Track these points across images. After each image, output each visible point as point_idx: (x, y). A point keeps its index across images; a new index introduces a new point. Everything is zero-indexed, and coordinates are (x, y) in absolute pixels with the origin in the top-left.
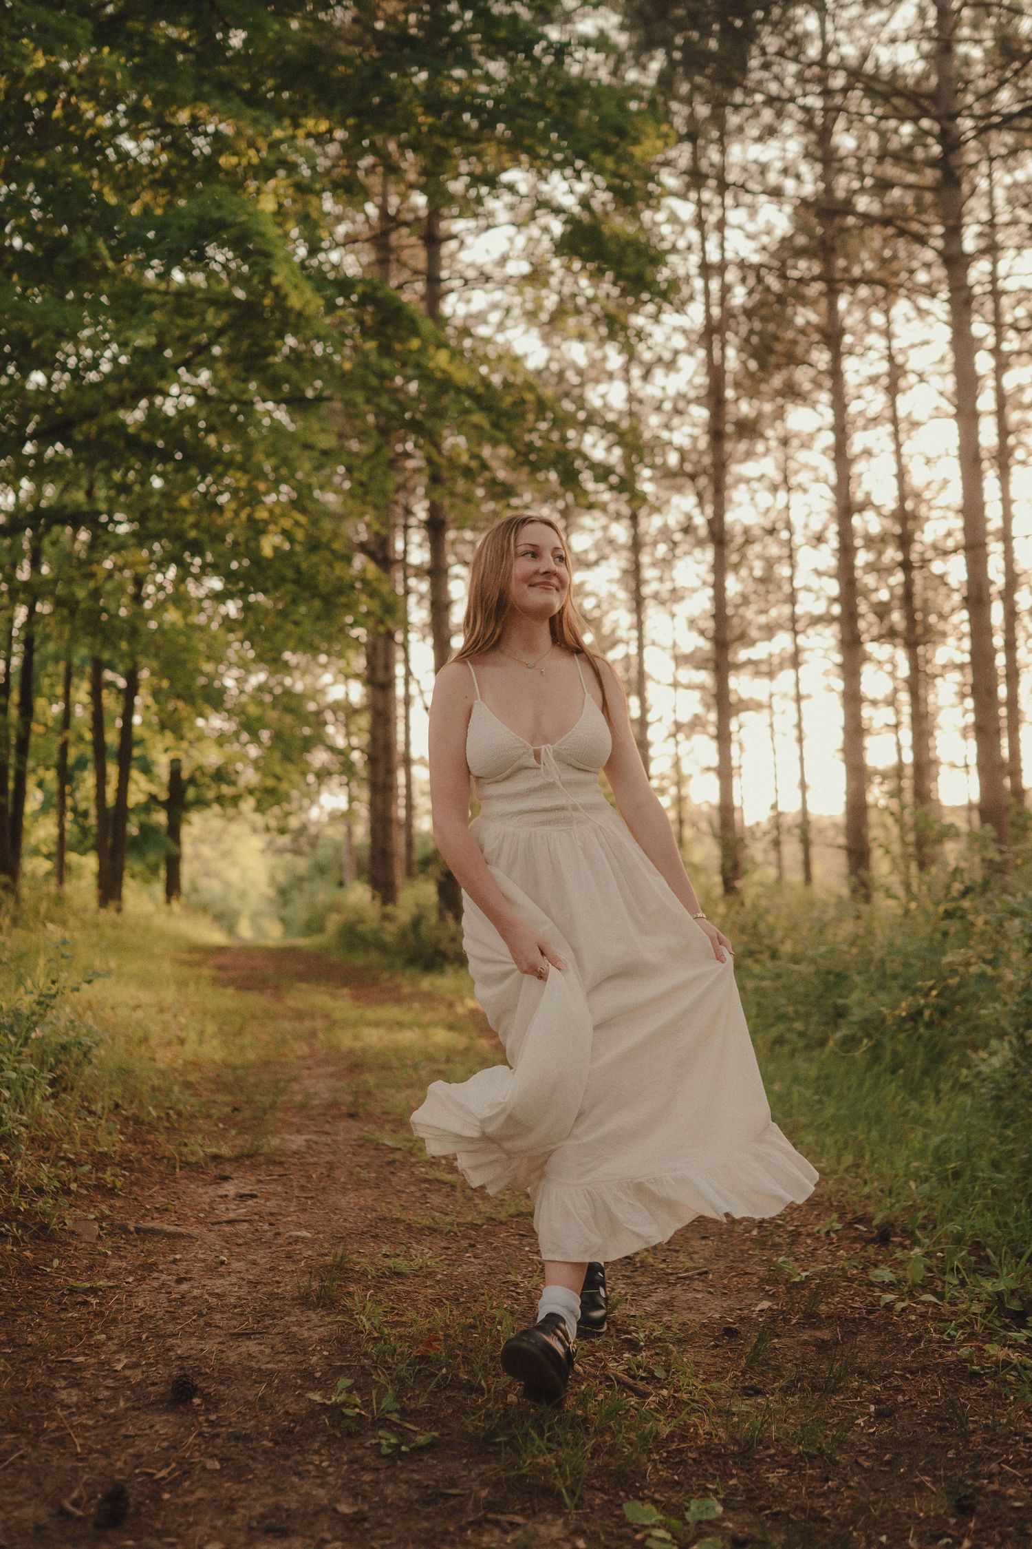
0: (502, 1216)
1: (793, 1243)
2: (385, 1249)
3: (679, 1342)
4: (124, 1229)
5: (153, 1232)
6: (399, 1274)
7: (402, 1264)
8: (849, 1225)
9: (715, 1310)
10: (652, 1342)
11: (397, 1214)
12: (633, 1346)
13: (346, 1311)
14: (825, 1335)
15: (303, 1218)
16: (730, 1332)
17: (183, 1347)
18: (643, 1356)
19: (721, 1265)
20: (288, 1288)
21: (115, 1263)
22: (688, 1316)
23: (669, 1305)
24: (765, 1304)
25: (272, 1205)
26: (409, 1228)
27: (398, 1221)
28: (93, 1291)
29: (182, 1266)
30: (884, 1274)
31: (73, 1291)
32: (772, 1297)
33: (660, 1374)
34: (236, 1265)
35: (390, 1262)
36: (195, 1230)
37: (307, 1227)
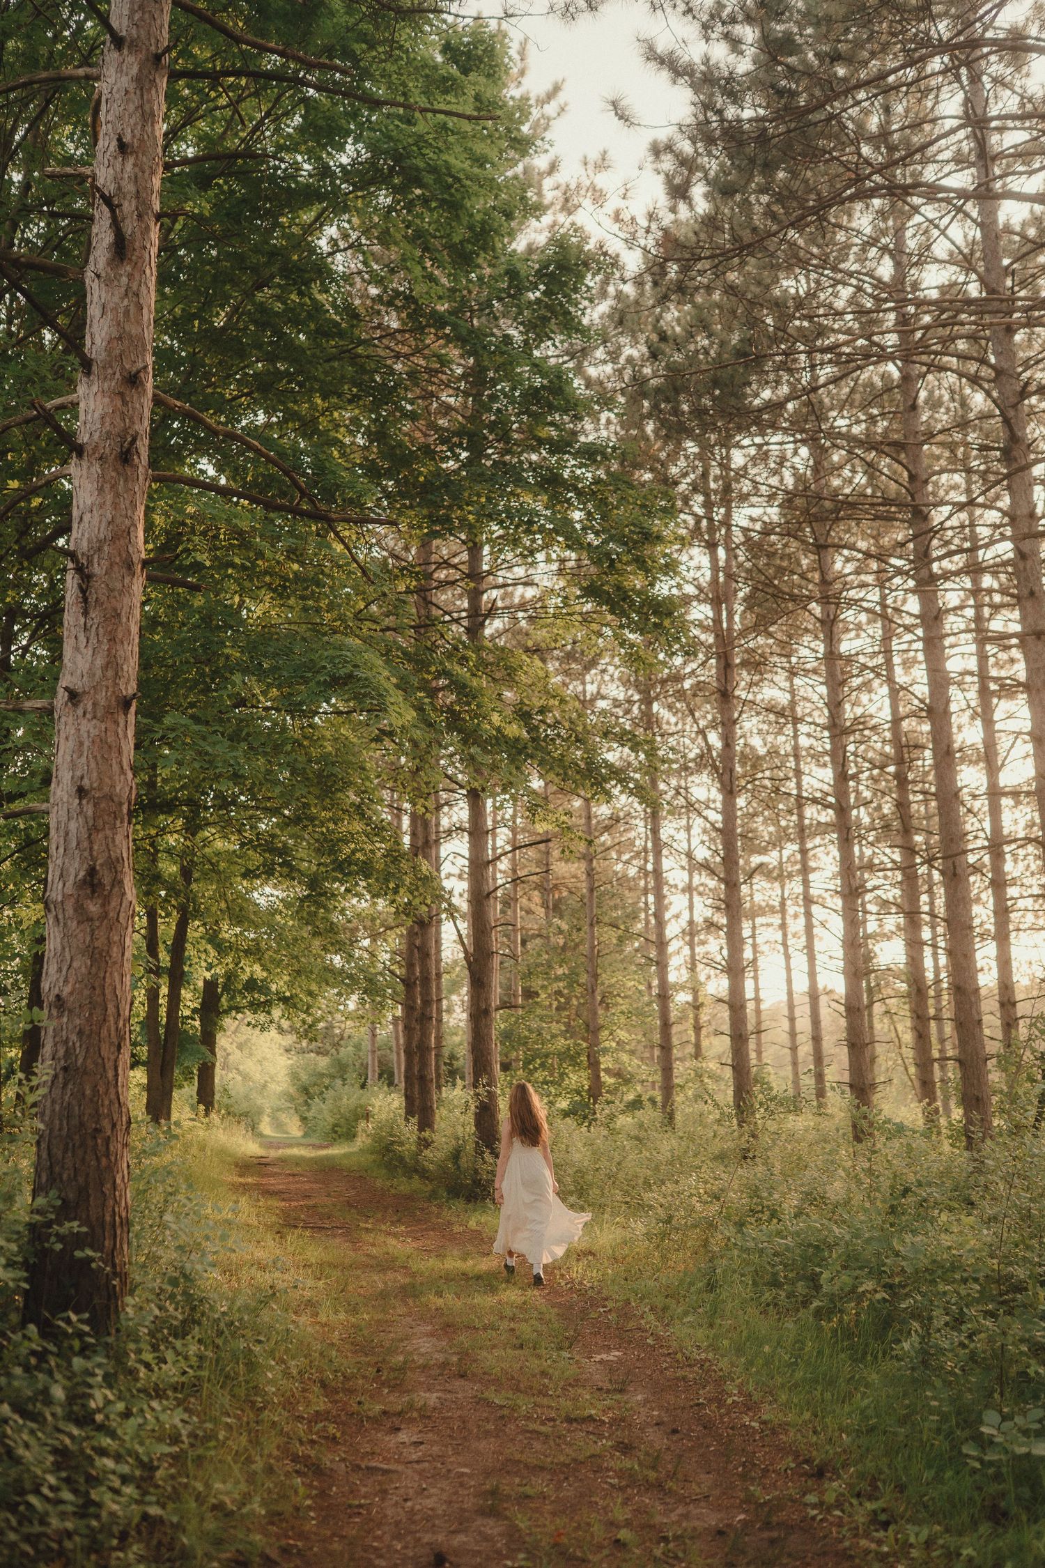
0: (581, 1458)
1: (764, 1476)
2: (517, 1480)
3: (692, 1538)
4: (359, 1467)
5: (376, 1469)
6: (527, 1497)
7: (528, 1490)
8: (799, 1465)
9: (713, 1519)
10: (676, 1538)
11: (518, 1456)
12: (665, 1539)
13: (506, 1518)
14: (775, 1534)
15: (460, 1459)
16: (720, 1533)
17: (427, 1538)
18: (671, 1545)
19: (717, 1492)
20: (469, 1503)
21: (363, 1490)
22: (697, 1523)
23: (686, 1516)
24: (742, 1517)
25: (436, 1449)
26: (526, 1466)
27: (519, 1461)
28: (360, 1506)
29: (402, 1491)
30: (811, 1498)
31: (350, 1506)
32: (746, 1512)
33: (681, 1555)
34: (433, 1491)
35: (521, 1489)
36: (400, 1468)
37: (466, 1466)
